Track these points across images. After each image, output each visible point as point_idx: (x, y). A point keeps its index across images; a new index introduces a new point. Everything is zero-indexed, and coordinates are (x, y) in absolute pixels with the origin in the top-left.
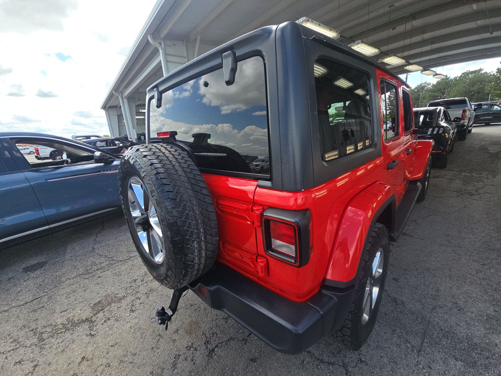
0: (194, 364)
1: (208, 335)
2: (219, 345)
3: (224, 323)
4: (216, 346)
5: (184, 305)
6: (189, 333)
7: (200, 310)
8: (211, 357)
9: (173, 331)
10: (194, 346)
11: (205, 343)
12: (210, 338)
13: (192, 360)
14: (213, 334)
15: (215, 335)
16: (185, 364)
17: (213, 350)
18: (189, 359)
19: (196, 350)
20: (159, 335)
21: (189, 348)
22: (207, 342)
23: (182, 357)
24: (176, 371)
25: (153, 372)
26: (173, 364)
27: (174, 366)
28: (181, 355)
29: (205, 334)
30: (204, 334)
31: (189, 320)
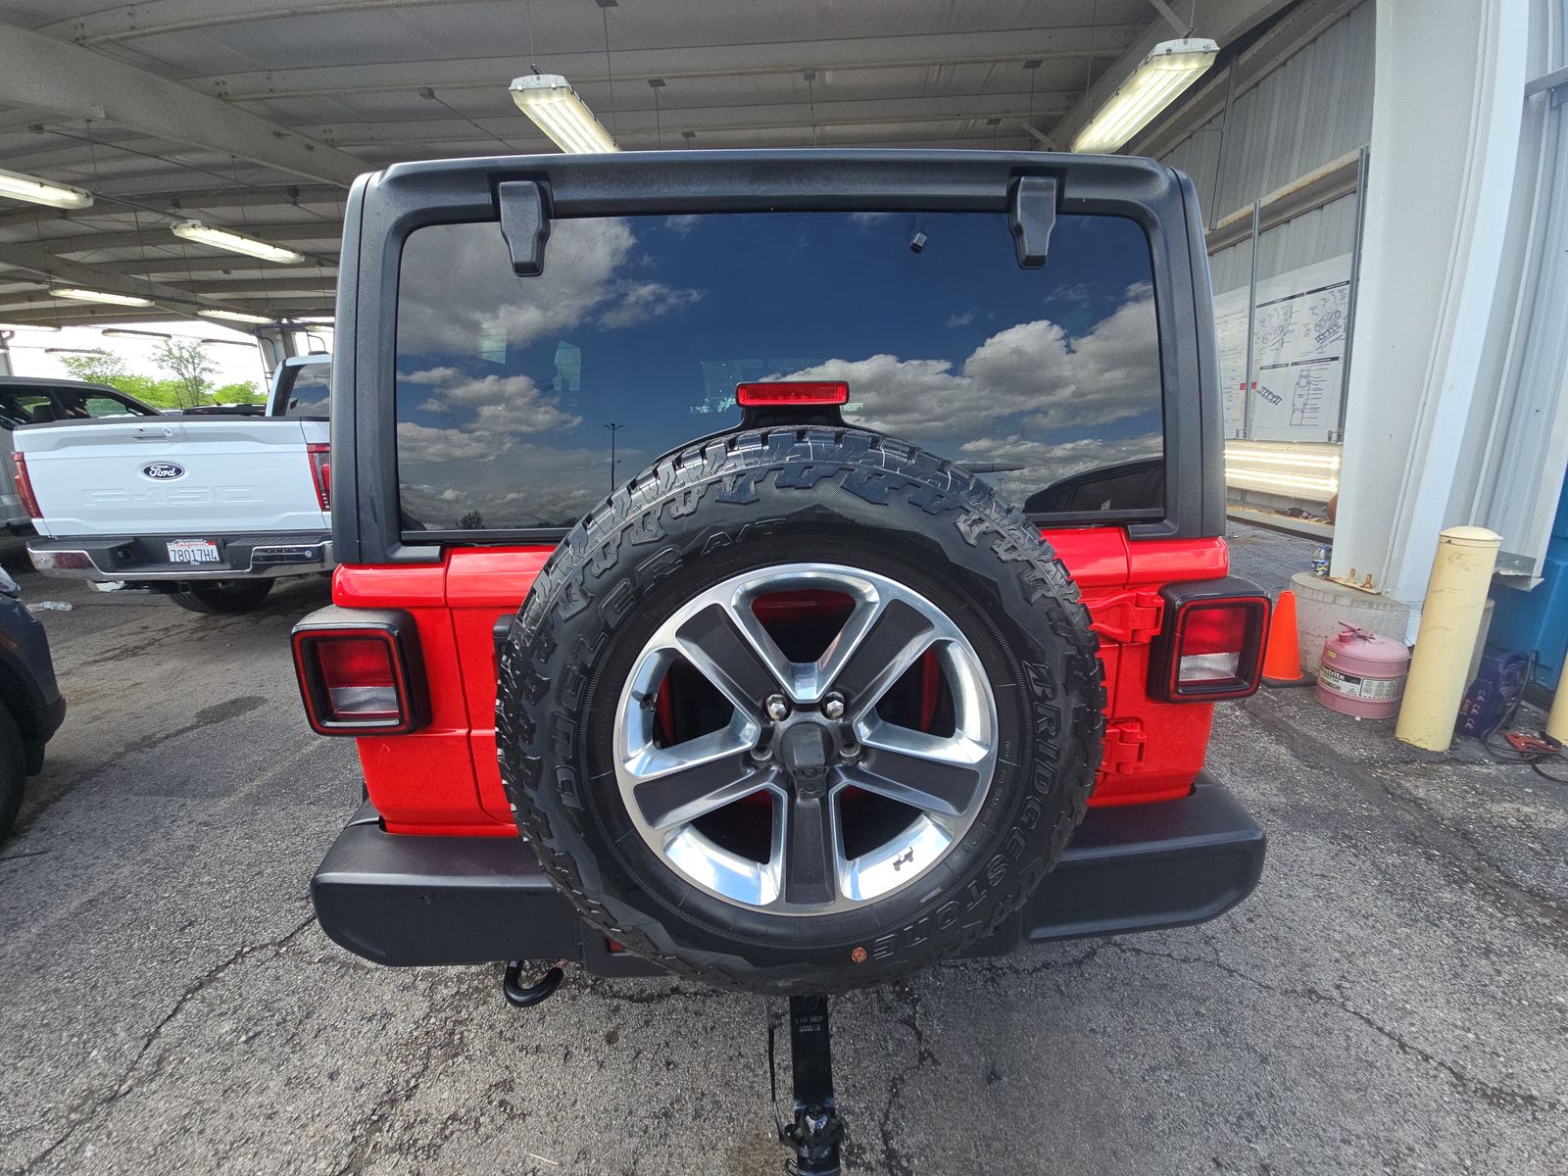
2: (889, 1126)
7: (716, 1103)
17: (891, 1154)
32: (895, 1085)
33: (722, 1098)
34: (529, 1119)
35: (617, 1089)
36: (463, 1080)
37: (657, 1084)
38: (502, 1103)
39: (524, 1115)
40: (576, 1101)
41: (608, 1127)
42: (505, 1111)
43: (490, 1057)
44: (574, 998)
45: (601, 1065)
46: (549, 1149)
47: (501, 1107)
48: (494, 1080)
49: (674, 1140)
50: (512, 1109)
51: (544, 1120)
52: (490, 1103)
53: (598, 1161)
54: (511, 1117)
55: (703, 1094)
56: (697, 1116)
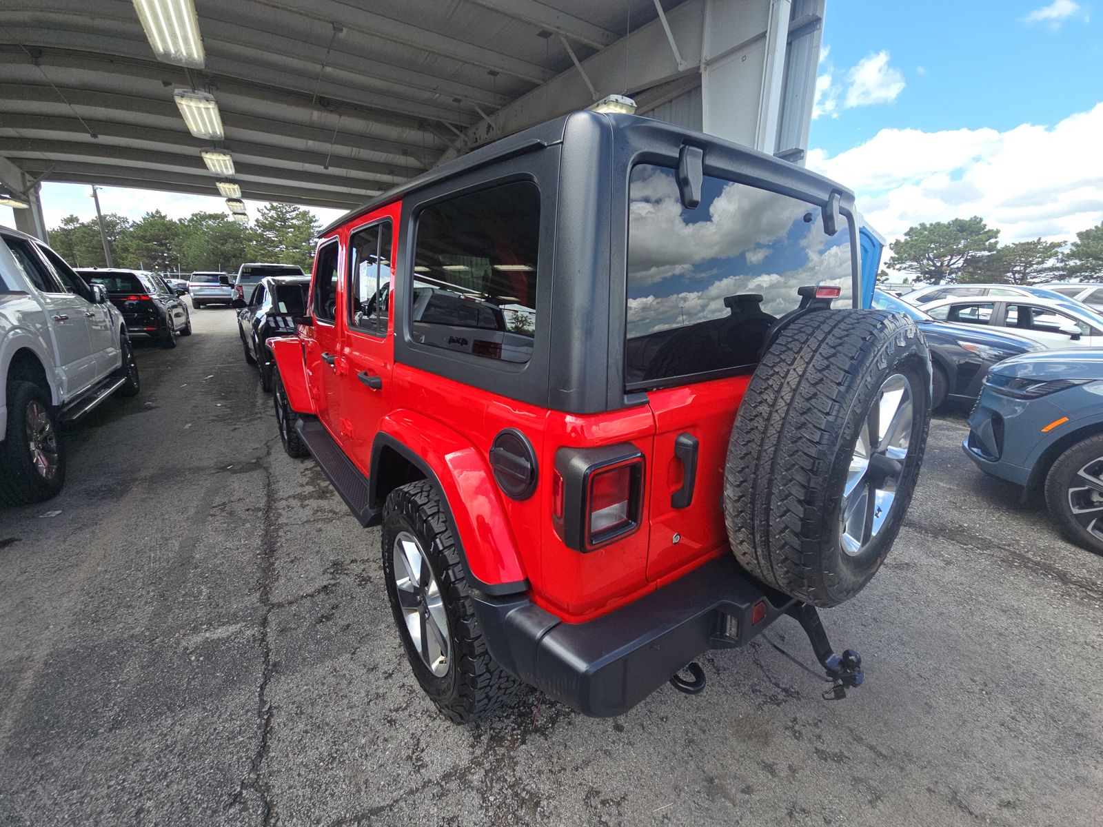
0: (820, 721)
1: (760, 700)
2: (774, 681)
3: (727, 673)
4: (777, 685)
5: (692, 763)
6: (765, 738)
7: (704, 720)
8: (798, 693)
9: (770, 777)
10: (790, 724)
11: (778, 705)
12: (765, 695)
13: (816, 725)
14: (756, 691)
15: (758, 688)
16: (827, 737)
17: (784, 690)
18: (817, 731)
19: (795, 719)
20: (790, 814)
21: (797, 735)
22: (774, 700)
23: (819, 745)
24: (846, 753)
25: (870, 802)
26: (839, 762)
27: (839, 758)
28: (816, 748)
29: (760, 704)
30: (760, 707)
31: (733, 741)
32: (756, 662)
33: (703, 716)
34: (630, 797)
35: (654, 748)
36: (562, 811)
37: (669, 732)
38: (604, 803)
39: (624, 798)
40: (641, 770)
41: (673, 769)
42: (610, 805)
43: (562, 788)
44: (570, 723)
45: (630, 743)
46: (659, 802)
47: (605, 805)
48: (583, 795)
49: (707, 750)
50: (612, 801)
51: (638, 791)
52: (595, 808)
53: (688, 786)
54: (619, 804)
55: (695, 721)
56: (704, 732)
